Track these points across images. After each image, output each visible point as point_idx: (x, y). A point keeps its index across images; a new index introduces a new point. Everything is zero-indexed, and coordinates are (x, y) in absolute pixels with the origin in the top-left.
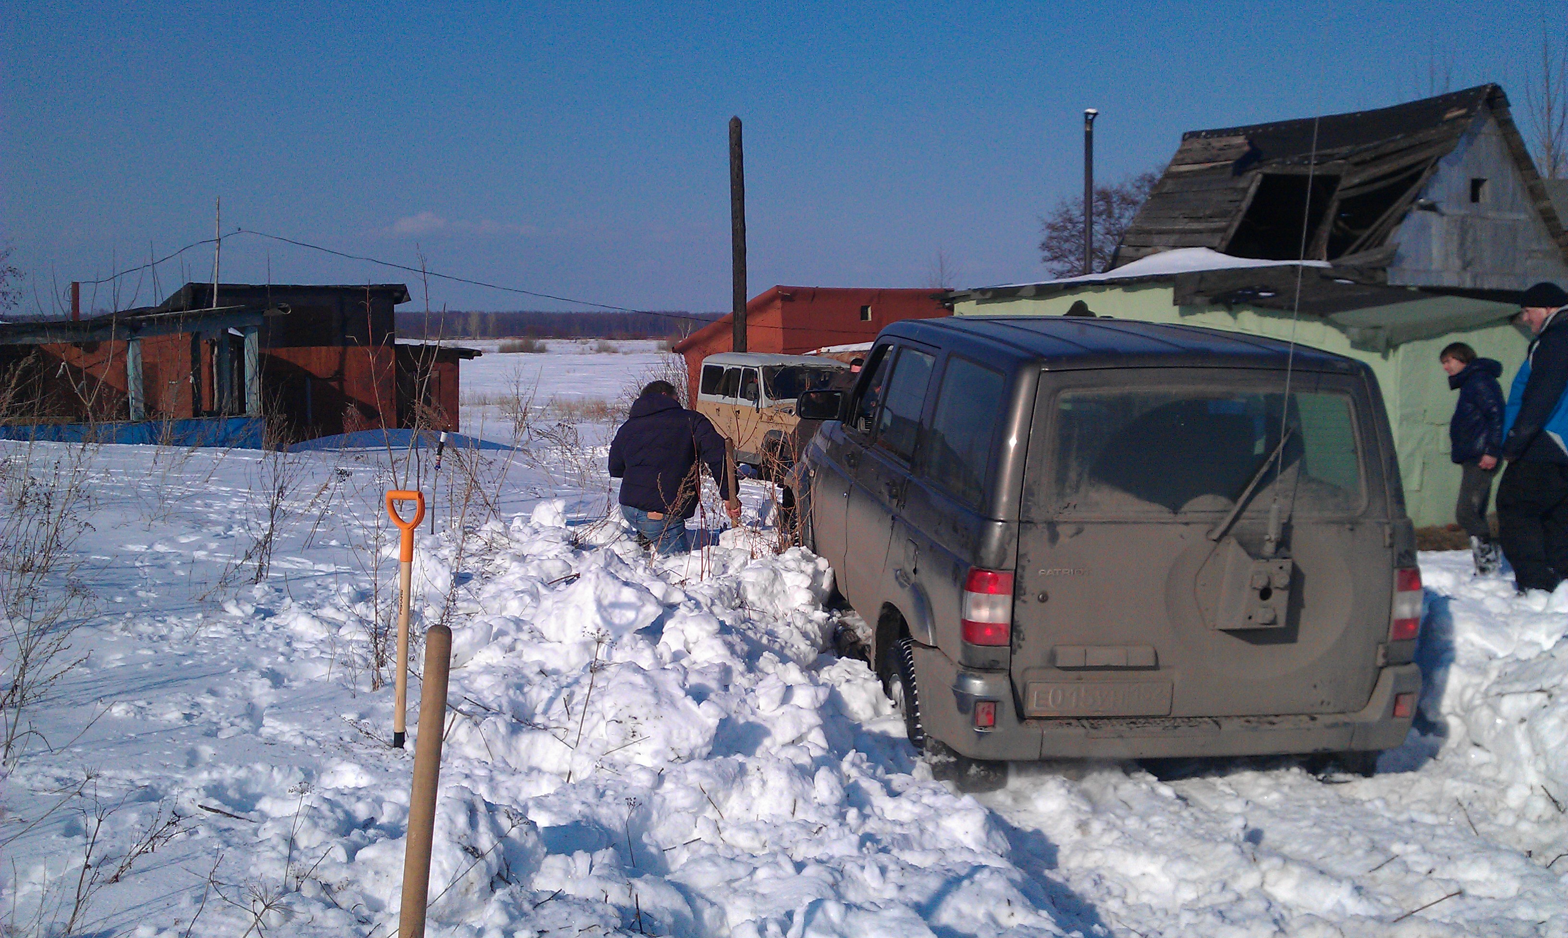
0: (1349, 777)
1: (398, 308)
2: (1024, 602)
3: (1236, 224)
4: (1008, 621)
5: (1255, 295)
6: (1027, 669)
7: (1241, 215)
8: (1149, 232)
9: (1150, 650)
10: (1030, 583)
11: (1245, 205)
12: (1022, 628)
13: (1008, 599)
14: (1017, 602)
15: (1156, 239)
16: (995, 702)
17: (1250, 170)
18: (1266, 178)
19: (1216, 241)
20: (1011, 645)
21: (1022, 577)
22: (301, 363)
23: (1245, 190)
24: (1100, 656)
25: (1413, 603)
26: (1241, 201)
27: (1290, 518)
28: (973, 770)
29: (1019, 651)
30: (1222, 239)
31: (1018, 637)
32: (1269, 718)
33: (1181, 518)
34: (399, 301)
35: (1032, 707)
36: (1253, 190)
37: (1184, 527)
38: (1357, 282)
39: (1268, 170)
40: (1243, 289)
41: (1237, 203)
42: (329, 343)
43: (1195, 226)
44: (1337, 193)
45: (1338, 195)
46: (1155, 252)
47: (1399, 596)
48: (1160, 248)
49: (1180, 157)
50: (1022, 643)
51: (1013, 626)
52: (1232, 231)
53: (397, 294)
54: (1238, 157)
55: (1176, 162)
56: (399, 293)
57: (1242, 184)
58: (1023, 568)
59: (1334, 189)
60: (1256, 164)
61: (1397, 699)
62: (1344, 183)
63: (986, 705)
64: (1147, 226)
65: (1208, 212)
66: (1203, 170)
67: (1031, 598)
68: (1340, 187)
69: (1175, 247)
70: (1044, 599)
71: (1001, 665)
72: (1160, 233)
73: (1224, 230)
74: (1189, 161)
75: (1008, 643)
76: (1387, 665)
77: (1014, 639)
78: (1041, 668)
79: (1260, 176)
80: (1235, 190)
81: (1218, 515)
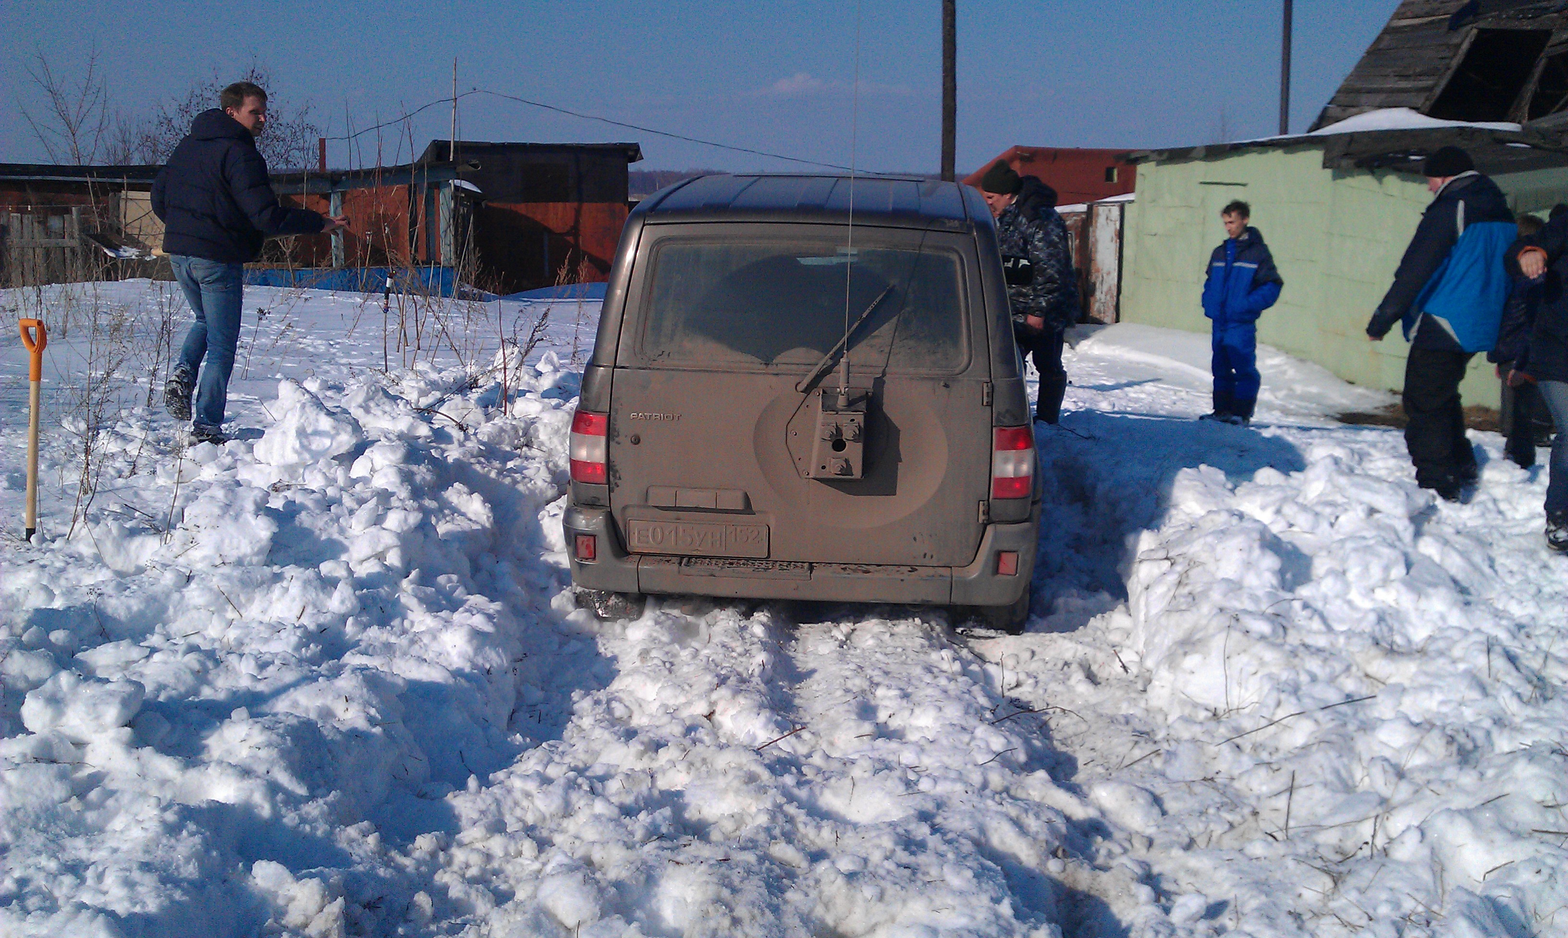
0: (992, 633)
1: (632, 167)
2: (619, 443)
3: (1443, 83)
4: (603, 461)
5: (1405, 159)
6: (625, 508)
7: (1450, 73)
8: (1359, 91)
9: (740, 495)
10: (622, 426)
11: (1455, 63)
12: (617, 468)
13: (603, 439)
14: (611, 443)
15: (1364, 98)
16: (594, 536)
17: (1465, 25)
18: (1481, 31)
19: (1420, 100)
20: (609, 483)
21: (615, 420)
22: (539, 218)
23: (1458, 46)
24: (688, 498)
25: (1019, 462)
26: (1452, 58)
27: (884, 374)
28: (613, 601)
29: (616, 490)
30: (1427, 99)
31: (614, 476)
32: (864, 568)
33: (772, 369)
34: (632, 160)
35: (635, 543)
36: (1465, 46)
37: (774, 378)
38: (1534, 147)
39: (1482, 24)
40: (1397, 152)
41: (1447, 61)
42: (565, 199)
43: (1404, 84)
44: (1546, 49)
45: (1547, 51)
46: (1361, 112)
47: (998, 456)
48: (1366, 108)
49: (1403, 10)
50: (619, 482)
51: (609, 464)
52: (1438, 91)
53: (631, 153)
54: (1454, 11)
55: (1398, 16)
56: (631, 152)
57: (1456, 40)
58: (616, 411)
59: (1544, 47)
60: (1471, 18)
61: (998, 555)
62: (1554, 40)
63: (585, 538)
64: (1358, 85)
65: (1418, 70)
66: (1421, 24)
67: (624, 440)
68: (1549, 44)
69: (1380, 107)
70: (637, 441)
71: (602, 502)
72: (1370, 91)
73: (1430, 89)
74: (1409, 14)
75: (605, 481)
76: (989, 522)
77: (611, 478)
78: (639, 506)
79: (1475, 31)
80: (1448, 46)
81: (809, 367)
